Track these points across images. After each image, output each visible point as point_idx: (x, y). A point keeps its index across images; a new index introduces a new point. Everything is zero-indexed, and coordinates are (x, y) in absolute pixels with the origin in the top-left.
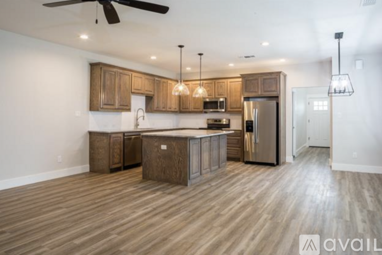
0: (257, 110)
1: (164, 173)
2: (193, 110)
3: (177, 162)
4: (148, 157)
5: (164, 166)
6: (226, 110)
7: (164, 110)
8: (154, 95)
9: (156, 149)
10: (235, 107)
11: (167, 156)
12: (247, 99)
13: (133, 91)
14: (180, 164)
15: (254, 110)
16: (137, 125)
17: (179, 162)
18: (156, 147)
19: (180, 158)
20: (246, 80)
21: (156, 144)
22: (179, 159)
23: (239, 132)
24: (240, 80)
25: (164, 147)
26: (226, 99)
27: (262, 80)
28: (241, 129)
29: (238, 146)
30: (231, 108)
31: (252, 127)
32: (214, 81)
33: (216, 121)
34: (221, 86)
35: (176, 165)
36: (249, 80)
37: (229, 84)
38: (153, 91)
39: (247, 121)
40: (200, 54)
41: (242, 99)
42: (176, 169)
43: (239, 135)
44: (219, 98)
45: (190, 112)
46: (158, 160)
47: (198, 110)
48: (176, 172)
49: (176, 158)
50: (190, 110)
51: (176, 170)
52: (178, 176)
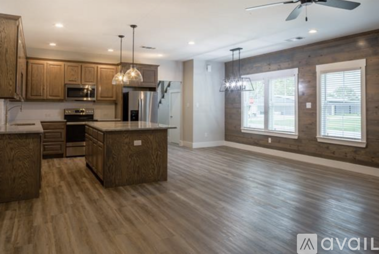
1: (138, 173)
2: (49, 98)
3: (155, 157)
4: (113, 158)
5: (138, 165)
6: (96, 99)
9: (127, 147)
10: (107, 95)
11: (141, 152)
14: (158, 159)
17: (157, 157)
18: (126, 143)
19: (159, 153)
21: (127, 140)
22: (157, 154)
25: (138, 143)
30: (101, 97)
31: (137, 117)
32: (81, 64)
33: (77, 111)
34: (90, 72)
35: (153, 161)
37: (99, 70)
39: (132, 111)
40: (121, 37)
42: (153, 164)
44: (85, 85)
45: (43, 100)
46: (130, 160)
47: (58, 98)
48: (154, 169)
49: (154, 153)
50: (45, 98)
51: (153, 167)
52: (156, 172)
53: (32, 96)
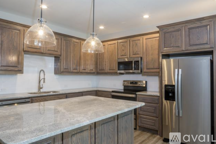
0: (180, 70)
2: (109, 71)
6: (141, 71)
7: (76, 71)
8: (61, 55)
10: (152, 67)
12: (167, 56)
13: (26, 49)
15: (176, 70)
16: (40, 88)
20: (165, 33)
23: (157, 98)
24: (158, 35)
26: (141, 58)
27: (187, 30)
28: (158, 94)
29: (155, 115)
30: (147, 69)
31: (174, 93)
32: (129, 39)
33: (132, 83)
34: (136, 44)
36: (168, 32)
37: (144, 41)
38: (59, 51)
39: (166, 86)
41: (161, 58)
43: (157, 102)
45: (106, 74)
47: (114, 71)
50: (106, 72)
53: (99, 70)
